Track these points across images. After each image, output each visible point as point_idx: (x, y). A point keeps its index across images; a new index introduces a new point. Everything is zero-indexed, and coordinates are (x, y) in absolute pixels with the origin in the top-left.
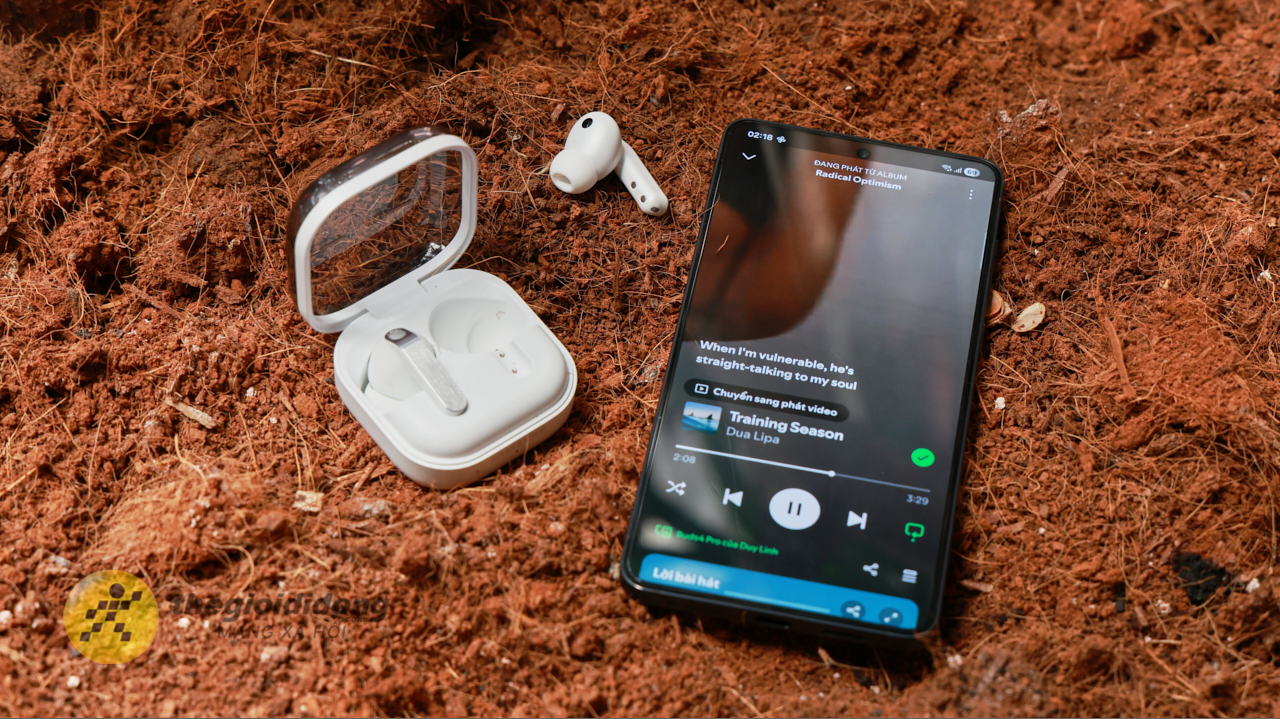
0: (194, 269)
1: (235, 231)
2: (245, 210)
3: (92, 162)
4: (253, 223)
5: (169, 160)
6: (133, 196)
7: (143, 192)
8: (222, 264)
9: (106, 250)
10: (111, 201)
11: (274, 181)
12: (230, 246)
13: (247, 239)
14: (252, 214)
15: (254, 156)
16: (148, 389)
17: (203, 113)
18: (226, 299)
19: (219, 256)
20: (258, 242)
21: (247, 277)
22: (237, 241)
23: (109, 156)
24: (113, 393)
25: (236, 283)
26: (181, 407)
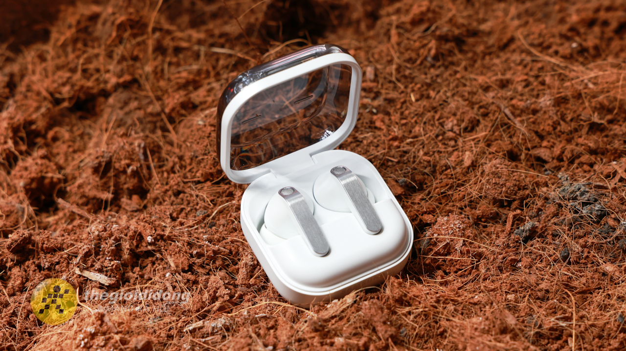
0: (105, 187)
1: (132, 160)
2: (139, 146)
3: (41, 124)
4: (145, 154)
5: (95, 122)
6: (69, 146)
7: (77, 145)
8: (125, 183)
9: (47, 181)
10: (55, 151)
11: (165, 130)
12: (129, 171)
13: (141, 166)
14: (145, 148)
15: (151, 114)
16: (65, 264)
17: (117, 86)
18: (127, 208)
19: (123, 178)
20: (149, 168)
21: (141, 192)
22: (133, 167)
23: (53, 122)
24: (40, 268)
25: (135, 198)
26: (86, 274)
